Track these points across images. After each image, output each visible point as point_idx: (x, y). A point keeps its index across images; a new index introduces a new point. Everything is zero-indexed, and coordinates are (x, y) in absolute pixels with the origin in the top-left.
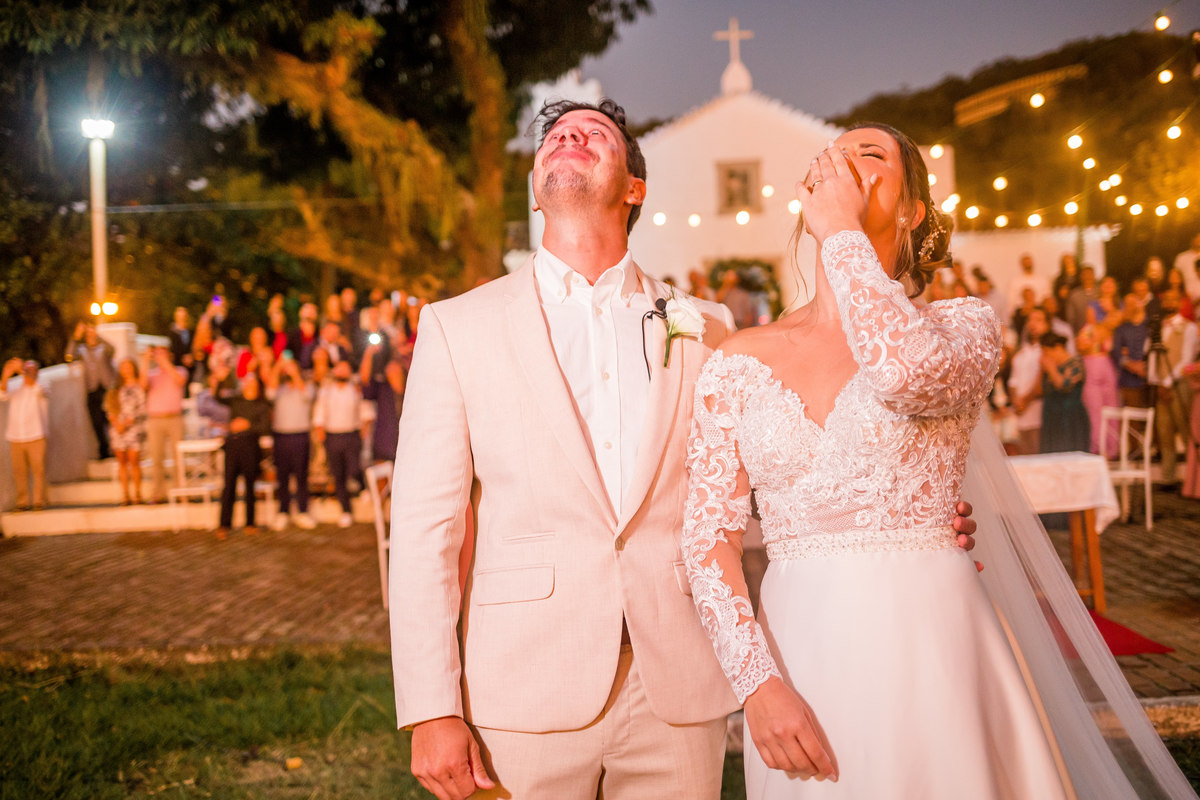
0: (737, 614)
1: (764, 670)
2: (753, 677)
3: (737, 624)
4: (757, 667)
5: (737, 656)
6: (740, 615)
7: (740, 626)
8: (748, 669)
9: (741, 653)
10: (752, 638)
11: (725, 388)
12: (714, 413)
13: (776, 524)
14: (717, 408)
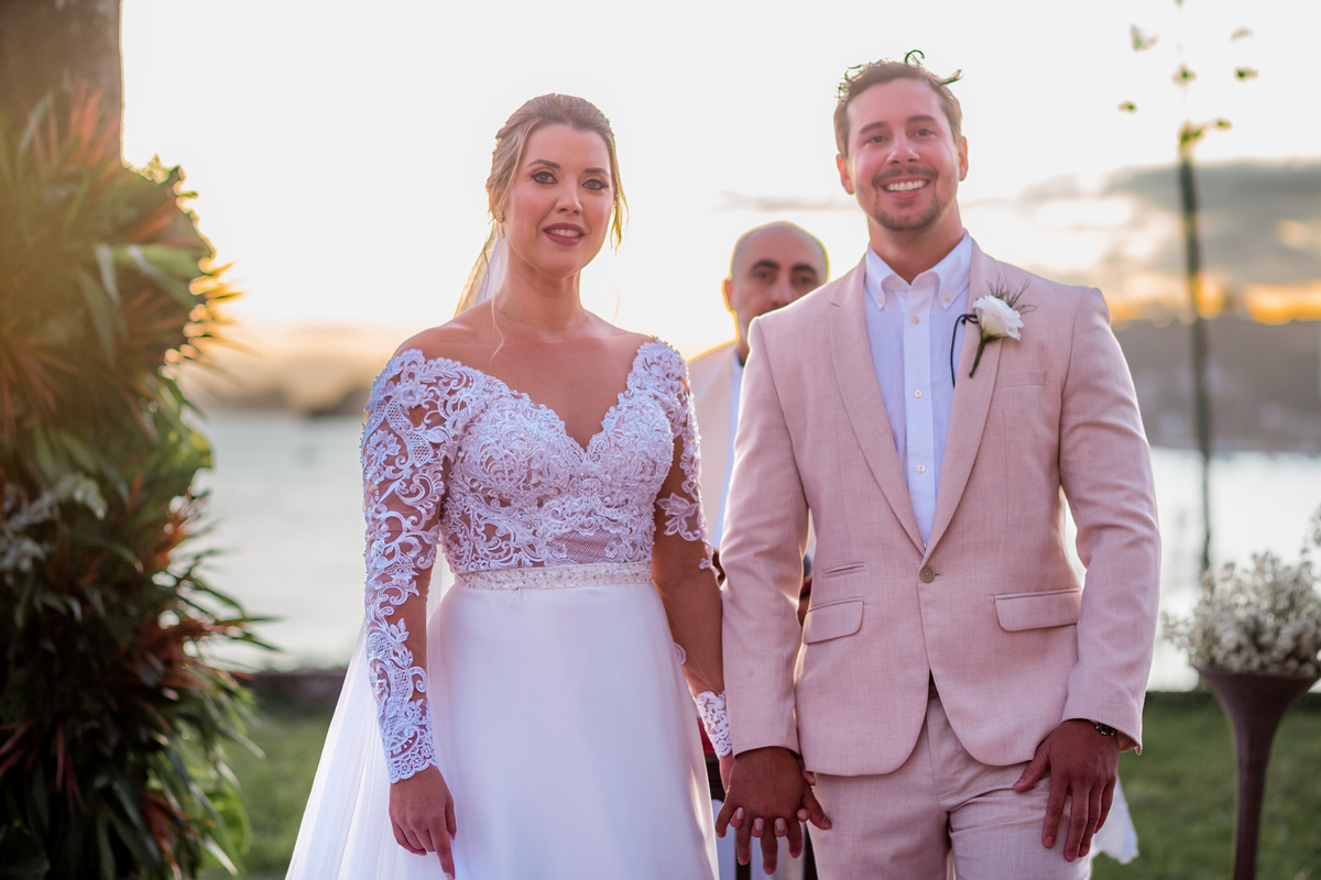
0: (412, 688)
1: (425, 758)
2: (412, 762)
3: (410, 700)
4: (420, 753)
5: (401, 734)
6: (415, 689)
7: (413, 703)
8: (409, 752)
9: (406, 733)
10: (421, 719)
11: (437, 398)
12: (423, 426)
13: (509, 550)
14: (428, 422)
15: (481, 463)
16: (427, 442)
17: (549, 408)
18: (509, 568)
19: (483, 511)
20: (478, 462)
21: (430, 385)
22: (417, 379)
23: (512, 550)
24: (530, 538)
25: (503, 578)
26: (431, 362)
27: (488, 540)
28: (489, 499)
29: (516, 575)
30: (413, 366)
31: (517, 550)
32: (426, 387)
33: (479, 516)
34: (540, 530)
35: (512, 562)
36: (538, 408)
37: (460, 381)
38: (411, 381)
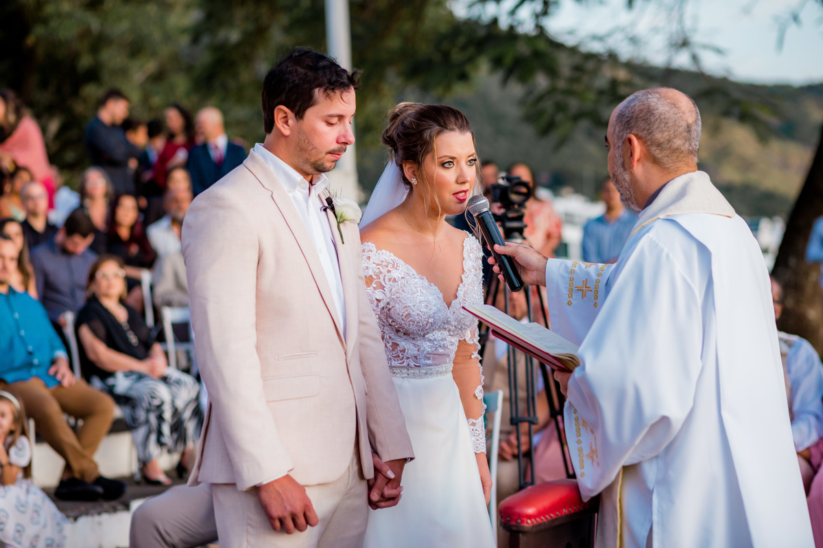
11: (381, 273)
12: (371, 288)
13: (403, 358)
14: (375, 286)
15: (402, 315)
16: (374, 298)
17: (435, 285)
18: (401, 367)
19: (393, 335)
20: (401, 314)
21: (378, 265)
22: (371, 260)
23: (405, 357)
24: (416, 353)
25: (396, 371)
26: (379, 252)
27: (393, 350)
28: (398, 331)
29: (405, 371)
30: (370, 252)
31: (408, 358)
32: (375, 265)
33: (390, 338)
34: (422, 349)
35: (404, 364)
36: (431, 286)
37: (394, 265)
38: (368, 261)
